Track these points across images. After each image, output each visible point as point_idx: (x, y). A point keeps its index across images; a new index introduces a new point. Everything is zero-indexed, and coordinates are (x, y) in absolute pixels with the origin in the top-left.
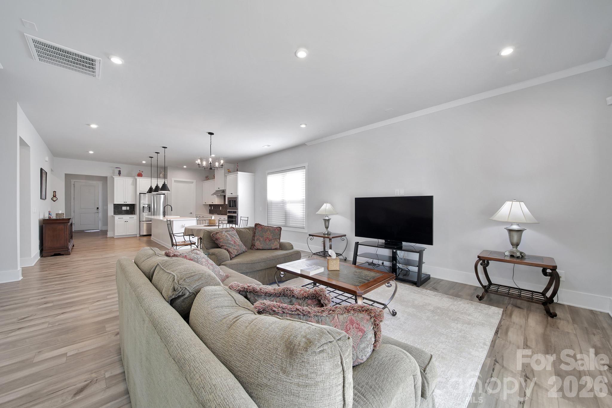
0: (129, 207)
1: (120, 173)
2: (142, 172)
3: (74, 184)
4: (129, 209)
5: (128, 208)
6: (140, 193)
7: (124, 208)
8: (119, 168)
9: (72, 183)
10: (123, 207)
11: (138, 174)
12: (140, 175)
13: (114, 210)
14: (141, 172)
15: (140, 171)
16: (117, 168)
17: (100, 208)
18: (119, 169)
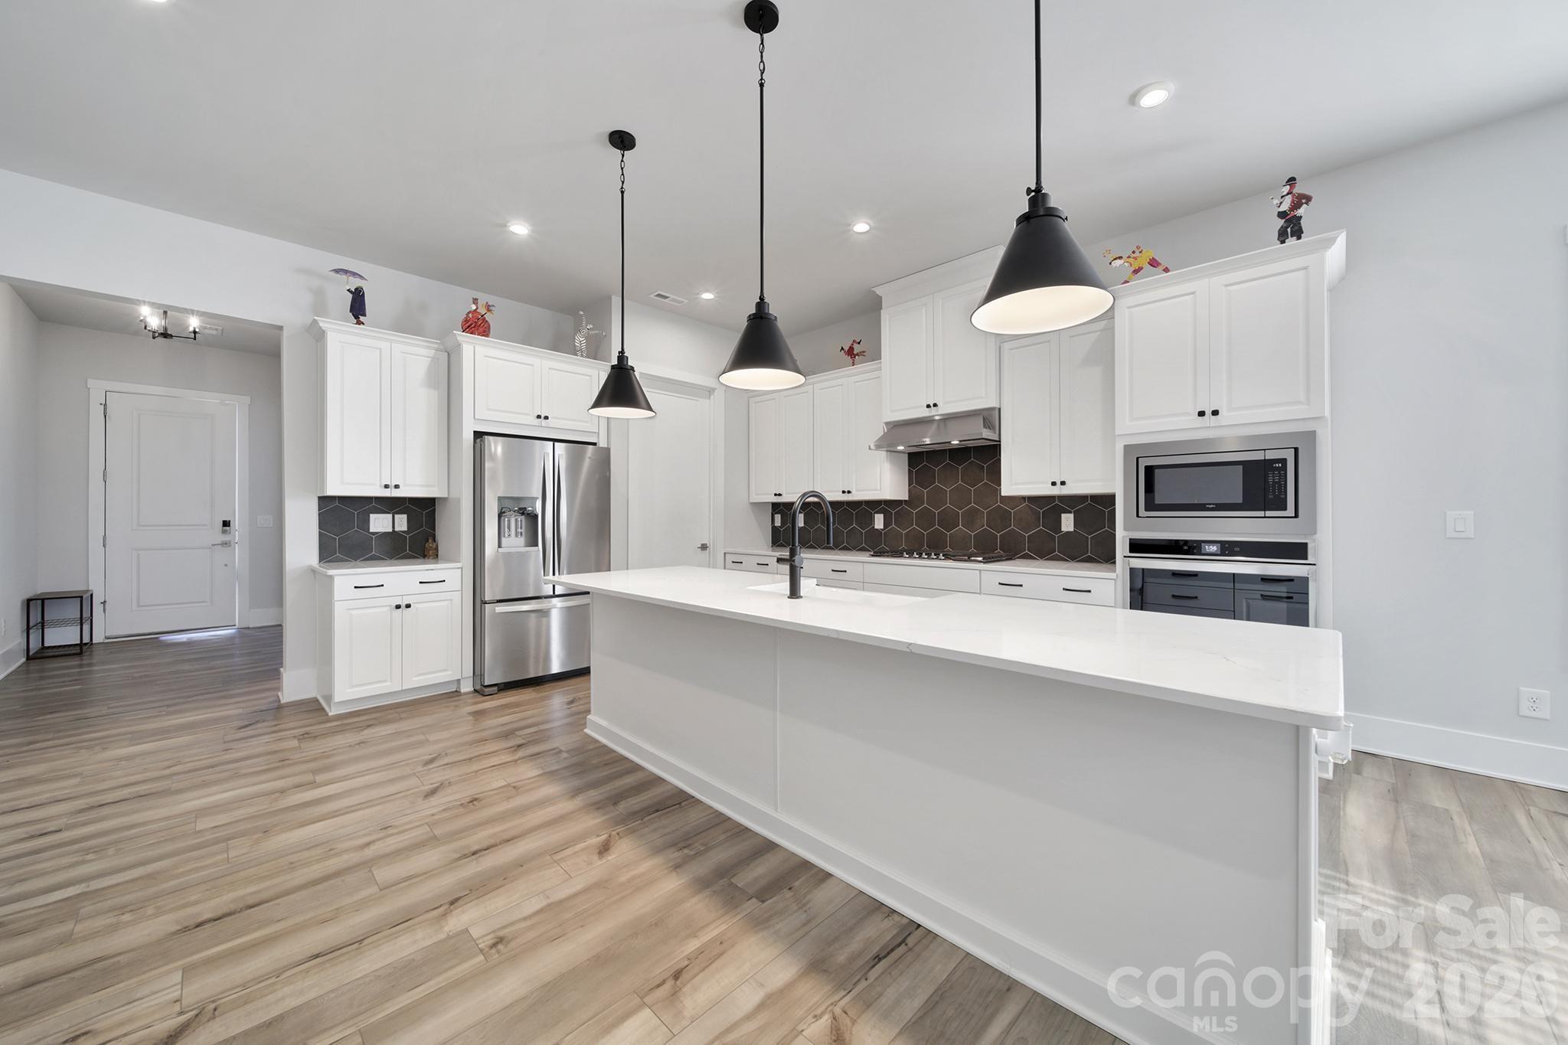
0: (405, 517)
1: (358, 306)
2: (488, 308)
3: (105, 405)
4: (405, 528)
5: (402, 523)
6: (478, 435)
7: (380, 523)
8: (354, 274)
9: (96, 398)
10: (373, 517)
11: (466, 321)
12: (476, 325)
13: (321, 535)
14: (483, 311)
15: (475, 301)
16: (346, 272)
17: (236, 524)
18: (355, 283)
